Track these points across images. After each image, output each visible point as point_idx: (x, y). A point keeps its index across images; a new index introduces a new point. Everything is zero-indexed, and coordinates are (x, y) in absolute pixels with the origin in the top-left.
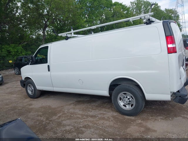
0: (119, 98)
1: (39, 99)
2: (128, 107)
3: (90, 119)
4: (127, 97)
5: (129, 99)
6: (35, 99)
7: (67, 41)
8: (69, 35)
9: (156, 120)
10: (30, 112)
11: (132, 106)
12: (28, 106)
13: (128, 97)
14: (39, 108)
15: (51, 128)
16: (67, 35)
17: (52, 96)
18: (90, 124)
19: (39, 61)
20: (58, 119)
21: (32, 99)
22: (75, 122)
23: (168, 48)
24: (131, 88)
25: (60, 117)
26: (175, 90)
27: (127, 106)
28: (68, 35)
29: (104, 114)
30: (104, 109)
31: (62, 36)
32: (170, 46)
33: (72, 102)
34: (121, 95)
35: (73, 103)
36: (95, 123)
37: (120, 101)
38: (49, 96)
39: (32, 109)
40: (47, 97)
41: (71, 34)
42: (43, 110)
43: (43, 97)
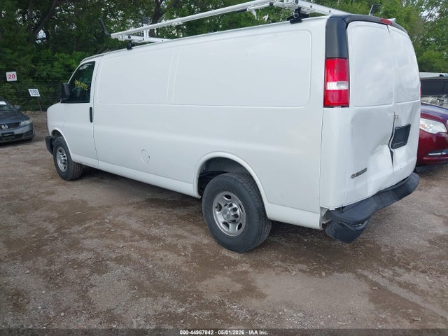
0: (215, 204)
1: (78, 183)
2: (232, 230)
3: (145, 244)
4: (231, 205)
5: (235, 210)
6: (70, 183)
7: (130, 51)
8: (135, 39)
9: (286, 270)
10: (36, 209)
11: (240, 227)
12: (43, 195)
13: (235, 206)
14: (62, 203)
15: (52, 250)
16: (129, 37)
17: (108, 181)
18: (134, 256)
19: (78, 95)
20: (80, 232)
21: (63, 181)
22: (108, 247)
23: (327, 92)
24: (239, 185)
25: (87, 229)
26: (332, 206)
27: (230, 225)
28: (132, 38)
29: (180, 237)
30: (189, 227)
31: (117, 39)
32: (333, 86)
33: (138, 200)
34: (220, 198)
35: (138, 203)
36: (147, 256)
37: (217, 213)
38: (102, 178)
39: (46, 202)
40: (95, 181)
41: (142, 35)
42: (65, 209)
43: (88, 180)
